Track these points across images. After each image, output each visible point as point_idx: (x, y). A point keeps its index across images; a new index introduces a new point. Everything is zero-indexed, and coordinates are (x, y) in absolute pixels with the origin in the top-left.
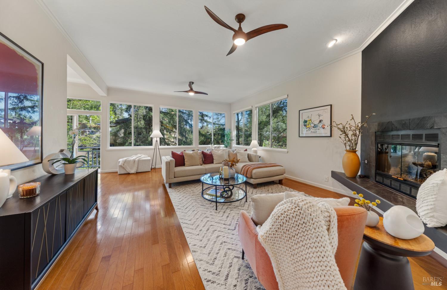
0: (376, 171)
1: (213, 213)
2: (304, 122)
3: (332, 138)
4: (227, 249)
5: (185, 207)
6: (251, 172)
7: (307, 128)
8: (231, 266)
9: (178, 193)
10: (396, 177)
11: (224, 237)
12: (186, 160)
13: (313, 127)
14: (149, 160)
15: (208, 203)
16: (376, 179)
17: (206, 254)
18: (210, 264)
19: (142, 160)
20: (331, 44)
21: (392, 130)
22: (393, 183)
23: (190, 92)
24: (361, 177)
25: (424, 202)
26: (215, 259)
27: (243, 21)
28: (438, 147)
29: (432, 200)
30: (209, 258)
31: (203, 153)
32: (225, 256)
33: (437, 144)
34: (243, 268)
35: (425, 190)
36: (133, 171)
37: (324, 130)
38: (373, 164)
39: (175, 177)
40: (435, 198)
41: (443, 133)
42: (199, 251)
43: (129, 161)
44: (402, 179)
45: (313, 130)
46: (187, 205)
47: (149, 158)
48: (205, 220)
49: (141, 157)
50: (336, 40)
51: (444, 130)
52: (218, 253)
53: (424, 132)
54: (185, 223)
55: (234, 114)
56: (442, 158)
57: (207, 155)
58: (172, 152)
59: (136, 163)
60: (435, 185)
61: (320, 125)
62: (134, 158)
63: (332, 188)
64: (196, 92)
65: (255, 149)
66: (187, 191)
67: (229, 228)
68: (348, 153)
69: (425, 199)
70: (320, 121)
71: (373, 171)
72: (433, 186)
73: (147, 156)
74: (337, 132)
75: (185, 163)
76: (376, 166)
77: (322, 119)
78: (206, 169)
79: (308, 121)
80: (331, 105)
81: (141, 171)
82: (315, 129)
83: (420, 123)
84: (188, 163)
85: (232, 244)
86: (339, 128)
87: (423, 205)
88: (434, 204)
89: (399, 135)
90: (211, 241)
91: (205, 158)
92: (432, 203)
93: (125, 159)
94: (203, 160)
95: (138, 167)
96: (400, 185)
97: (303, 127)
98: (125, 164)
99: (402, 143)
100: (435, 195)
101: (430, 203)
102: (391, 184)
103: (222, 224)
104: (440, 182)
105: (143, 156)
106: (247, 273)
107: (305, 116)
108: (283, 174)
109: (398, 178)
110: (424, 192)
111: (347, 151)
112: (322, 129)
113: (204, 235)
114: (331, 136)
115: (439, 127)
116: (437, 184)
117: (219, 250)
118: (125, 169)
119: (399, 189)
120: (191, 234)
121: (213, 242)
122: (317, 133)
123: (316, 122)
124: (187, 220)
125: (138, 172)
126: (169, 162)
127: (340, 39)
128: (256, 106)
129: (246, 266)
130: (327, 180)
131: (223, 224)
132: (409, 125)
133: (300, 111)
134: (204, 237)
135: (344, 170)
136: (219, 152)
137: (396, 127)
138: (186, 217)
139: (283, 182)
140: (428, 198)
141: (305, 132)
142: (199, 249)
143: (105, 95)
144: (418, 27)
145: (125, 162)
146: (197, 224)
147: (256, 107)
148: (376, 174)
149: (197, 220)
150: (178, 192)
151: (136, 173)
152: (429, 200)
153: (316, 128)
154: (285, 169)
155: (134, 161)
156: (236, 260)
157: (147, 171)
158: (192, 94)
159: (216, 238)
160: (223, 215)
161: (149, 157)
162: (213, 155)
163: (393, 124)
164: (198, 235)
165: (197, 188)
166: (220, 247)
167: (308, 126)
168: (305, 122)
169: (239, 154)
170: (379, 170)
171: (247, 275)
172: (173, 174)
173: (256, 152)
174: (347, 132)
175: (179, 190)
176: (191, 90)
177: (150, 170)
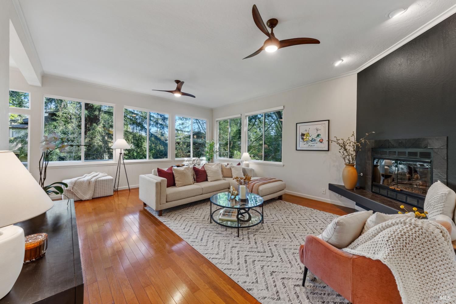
0: (372, 183)
1: (238, 242)
2: (301, 136)
3: (329, 152)
4: (281, 279)
5: (199, 238)
6: (258, 189)
7: (304, 142)
8: (298, 297)
9: (176, 222)
10: (394, 188)
11: (268, 266)
12: (176, 179)
13: (311, 141)
14: (112, 180)
15: (223, 230)
16: (372, 190)
17: (264, 289)
18: (276, 300)
19: (101, 180)
20: (338, 64)
21: (389, 148)
22: (389, 193)
23: (175, 93)
24: (358, 189)
25: (434, 209)
26: (277, 292)
27: (275, 26)
28: (430, 163)
29: (442, 206)
30: (271, 293)
31: (194, 169)
32: (285, 287)
33: (430, 161)
34: (311, 296)
35: (435, 199)
36: (88, 197)
37: (322, 144)
38: (370, 177)
39: (167, 202)
40: (443, 205)
41: (435, 152)
42: (255, 288)
43: (82, 183)
44: (399, 190)
45: (310, 143)
46: (199, 235)
47: (110, 177)
48: (235, 250)
49: (98, 176)
50: (343, 60)
51: (436, 150)
52: (275, 286)
53: (418, 150)
54: (213, 258)
55: (217, 121)
56: (434, 172)
57: (199, 171)
58: (158, 169)
59: (92, 185)
60: (443, 195)
61: (318, 139)
62: (86, 178)
63: (329, 200)
64: (184, 94)
65: (247, 162)
66: (186, 217)
67: (267, 256)
68: (347, 166)
69: (435, 206)
70: (318, 135)
71: (369, 183)
72: (442, 196)
73: (106, 174)
74: (335, 147)
75: (176, 182)
76: (372, 178)
77: (320, 134)
78: (202, 188)
79: (306, 135)
80: (329, 121)
81: (99, 196)
82: (312, 143)
83: (416, 143)
84: (180, 183)
85: (283, 273)
86: (338, 143)
87: (434, 211)
88: (443, 210)
89: (395, 152)
90: (259, 273)
91: (197, 175)
92: (442, 209)
93: (74, 180)
94: (195, 177)
95: (94, 191)
96: (397, 195)
97: (301, 140)
98: (75, 187)
99: (399, 159)
100: (443, 202)
101: (440, 209)
102: (387, 194)
103: (256, 253)
104: (447, 193)
105: (101, 174)
106: (318, 300)
107: (302, 129)
108: (283, 190)
109: (396, 189)
110: (434, 201)
111: (346, 164)
112: (319, 143)
113: (246, 268)
114: (328, 150)
115: (432, 148)
116: (445, 194)
117: (274, 282)
118: (75, 195)
119: (395, 198)
120: (231, 271)
121: (261, 275)
122: (315, 146)
123: (314, 136)
124: (213, 254)
125: (95, 197)
126: (160, 183)
127: (346, 60)
128: (246, 114)
129: (312, 292)
130: (324, 193)
131: (258, 252)
132: (405, 144)
133: (298, 124)
134: (248, 271)
135: (344, 183)
136: (213, 167)
137: (393, 145)
138: (209, 250)
139: (283, 197)
140: (438, 205)
141: (302, 145)
142: (253, 286)
143: (39, 84)
144: (413, 64)
145: (75, 184)
146: (228, 257)
147: (246, 116)
148: (372, 185)
149: (226, 252)
150: (175, 220)
151: (93, 199)
152: (439, 207)
153: (314, 141)
154: (285, 184)
155: (89, 182)
156: (297, 289)
157: (109, 195)
158: (178, 95)
159: (262, 269)
160: (250, 242)
161: (108, 175)
162: (207, 171)
163: (390, 142)
164: (239, 269)
165: (196, 212)
166: (273, 278)
167: (305, 140)
168: (303, 135)
169: (234, 169)
170: (375, 182)
171: (318, 301)
172: (165, 197)
173: (248, 165)
174: (347, 147)
175: (175, 218)
176: (178, 90)
177: (112, 193)
